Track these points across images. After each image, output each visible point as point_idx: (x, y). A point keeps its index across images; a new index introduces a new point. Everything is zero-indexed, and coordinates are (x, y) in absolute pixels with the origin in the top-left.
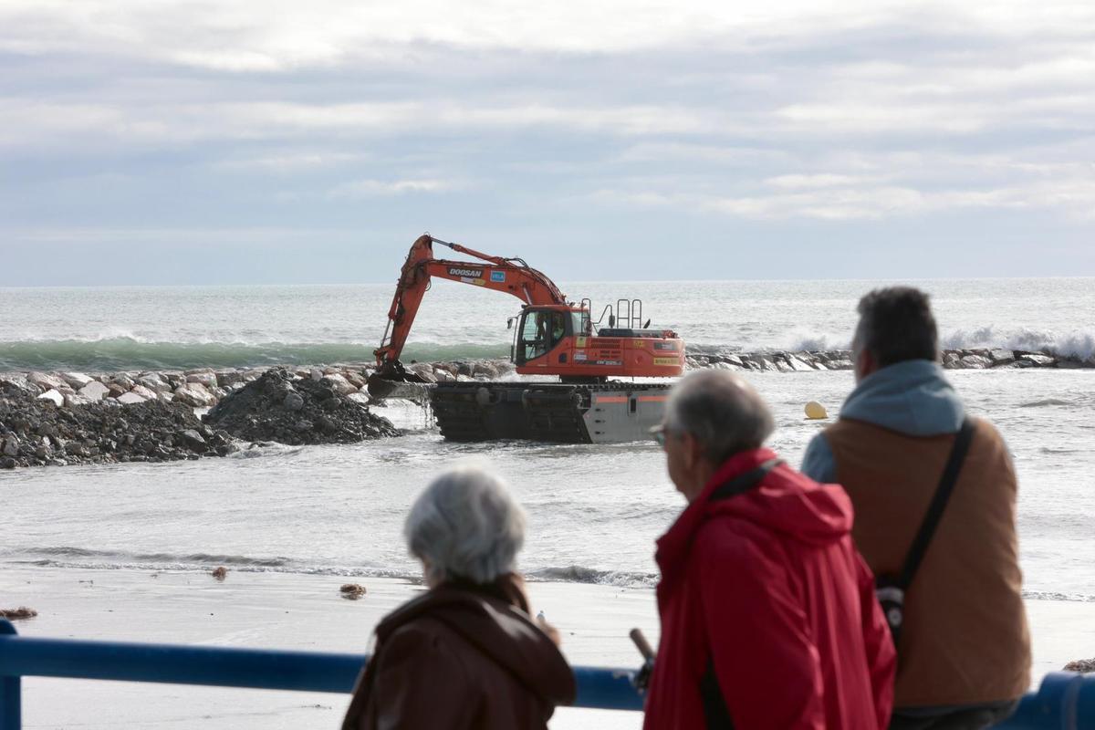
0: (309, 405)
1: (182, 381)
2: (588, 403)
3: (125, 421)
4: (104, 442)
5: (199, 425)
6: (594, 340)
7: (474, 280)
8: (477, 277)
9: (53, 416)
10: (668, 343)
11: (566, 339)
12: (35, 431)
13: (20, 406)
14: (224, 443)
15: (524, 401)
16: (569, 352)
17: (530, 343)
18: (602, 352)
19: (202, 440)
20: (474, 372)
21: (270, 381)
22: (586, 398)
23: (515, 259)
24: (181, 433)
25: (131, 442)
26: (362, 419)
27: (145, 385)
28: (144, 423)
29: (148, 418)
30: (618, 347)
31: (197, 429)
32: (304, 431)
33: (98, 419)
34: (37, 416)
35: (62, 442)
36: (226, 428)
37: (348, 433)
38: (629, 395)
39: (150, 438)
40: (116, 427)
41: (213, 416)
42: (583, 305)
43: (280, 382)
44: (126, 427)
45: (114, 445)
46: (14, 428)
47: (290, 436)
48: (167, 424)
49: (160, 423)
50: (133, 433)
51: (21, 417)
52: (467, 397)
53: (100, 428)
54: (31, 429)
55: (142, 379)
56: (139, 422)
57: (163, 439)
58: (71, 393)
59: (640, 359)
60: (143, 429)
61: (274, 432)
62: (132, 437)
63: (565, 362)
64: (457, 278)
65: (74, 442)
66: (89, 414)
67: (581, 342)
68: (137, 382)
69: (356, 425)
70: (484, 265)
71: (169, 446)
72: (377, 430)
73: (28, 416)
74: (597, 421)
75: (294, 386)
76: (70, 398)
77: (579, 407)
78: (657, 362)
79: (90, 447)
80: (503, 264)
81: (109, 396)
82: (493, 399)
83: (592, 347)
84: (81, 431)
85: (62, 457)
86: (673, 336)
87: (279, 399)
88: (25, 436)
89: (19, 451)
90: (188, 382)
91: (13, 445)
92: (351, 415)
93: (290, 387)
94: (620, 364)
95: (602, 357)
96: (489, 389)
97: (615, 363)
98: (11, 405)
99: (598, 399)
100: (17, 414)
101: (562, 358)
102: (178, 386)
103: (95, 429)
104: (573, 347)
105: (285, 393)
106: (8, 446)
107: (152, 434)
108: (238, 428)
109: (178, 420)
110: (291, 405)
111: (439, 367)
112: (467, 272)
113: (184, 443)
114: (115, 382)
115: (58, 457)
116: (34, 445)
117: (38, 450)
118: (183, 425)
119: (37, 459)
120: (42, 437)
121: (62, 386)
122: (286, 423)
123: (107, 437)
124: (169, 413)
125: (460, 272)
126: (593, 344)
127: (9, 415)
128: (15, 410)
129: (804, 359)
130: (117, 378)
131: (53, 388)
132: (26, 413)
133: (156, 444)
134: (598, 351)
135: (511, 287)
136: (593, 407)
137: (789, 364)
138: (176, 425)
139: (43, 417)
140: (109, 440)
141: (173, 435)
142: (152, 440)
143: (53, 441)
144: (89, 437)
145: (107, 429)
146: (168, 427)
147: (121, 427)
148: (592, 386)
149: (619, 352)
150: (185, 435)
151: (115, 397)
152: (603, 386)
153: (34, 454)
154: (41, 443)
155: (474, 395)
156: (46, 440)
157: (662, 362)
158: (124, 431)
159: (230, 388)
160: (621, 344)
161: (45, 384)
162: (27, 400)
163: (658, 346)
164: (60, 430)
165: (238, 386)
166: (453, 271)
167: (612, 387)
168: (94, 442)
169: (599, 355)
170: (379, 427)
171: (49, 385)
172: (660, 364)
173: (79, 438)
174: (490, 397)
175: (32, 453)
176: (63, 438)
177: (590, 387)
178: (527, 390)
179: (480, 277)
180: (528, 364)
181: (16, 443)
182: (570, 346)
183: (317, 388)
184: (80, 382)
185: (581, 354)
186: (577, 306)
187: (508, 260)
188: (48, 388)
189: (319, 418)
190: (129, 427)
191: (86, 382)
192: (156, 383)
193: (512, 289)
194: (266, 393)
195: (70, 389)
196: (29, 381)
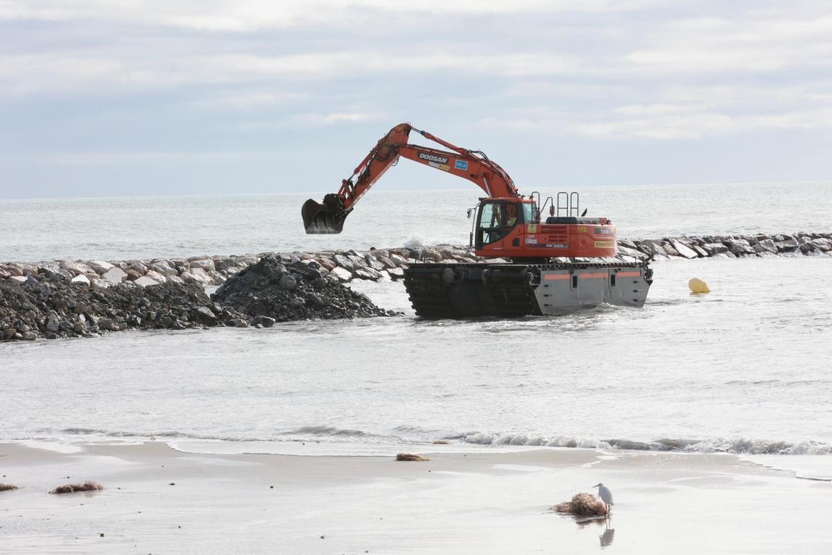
0: (301, 285)
1: (186, 267)
2: (538, 280)
3: (147, 300)
4: (130, 318)
5: (209, 303)
6: (543, 227)
7: (440, 166)
8: (443, 163)
9: (87, 296)
10: (605, 229)
11: (519, 226)
12: (72, 309)
13: (59, 289)
14: (231, 317)
15: (484, 279)
16: (521, 238)
17: (487, 230)
18: (550, 237)
19: (213, 315)
20: (422, 257)
21: (267, 264)
22: (537, 276)
23: (477, 152)
24: (195, 310)
25: (154, 318)
26: (346, 296)
27: (156, 270)
28: (163, 301)
29: (167, 297)
30: (565, 232)
31: (208, 306)
32: (298, 307)
33: (125, 299)
34: (74, 297)
35: (96, 319)
36: (232, 305)
37: (335, 308)
38: (571, 273)
39: (170, 315)
40: (140, 306)
41: (220, 295)
42: (531, 197)
43: (276, 265)
44: (149, 305)
45: (139, 320)
46: (55, 307)
47: (286, 311)
48: (183, 302)
49: (177, 302)
50: (155, 311)
51: (60, 298)
52: (435, 276)
53: (127, 307)
54: (69, 308)
55: (154, 265)
56: (160, 301)
57: (180, 315)
58: (96, 277)
59: (584, 242)
60: (163, 307)
61: (273, 308)
62: (154, 314)
63: (518, 245)
64: (426, 162)
65: (106, 319)
66: (117, 295)
67: (532, 229)
68: (150, 268)
69: (340, 301)
70: (450, 153)
71: (185, 321)
72: (358, 305)
73: (66, 297)
74: (546, 296)
75: (288, 269)
76: (96, 281)
77: (530, 283)
78: (597, 244)
79: (119, 323)
80: (466, 155)
81: (127, 280)
82: (457, 277)
83: (542, 232)
84: (111, 309)
85: (96, 332)
86: (608, 222)
87: (276, 281)
88: (64, 314)
89: (60, 327)
90: (191, 267)
91: (54, 321)
92: (337, 292)
93: (284, 270)
94: (566, 246)
95: (550, 241)
96: (453, 270)
97: (562, 246)
98: (51, 288)
99: (547, 276)
100: (57, 296)
101: (516, 242)
102: (183, 270)
103: (123, 307)
104: (525, 234)
105: (281, 275)
106: (50, 323)
107: (170, 311)
108: (242, 305)
109: (192, 298)
110: (286, 285)
111: (394, 253)
112: (435, 158)
113: (198, 318)
114: (132, 268)
115: (92, 332)
116: (72, 321)
117: (76, 326)
118: (196, 303)
119: (75, 332)
120: (79, 315)
121: (88, 272)
122: (282, 300)
123: (133, 314)
124: (184, 293)
125: (429, 157)
126: (543, 230)
127: (51, 296)
128: (56, 292)
129: (685, 243)
130: (133, 265)
131: (82, 273)
132: (64, 294)
133: (174, 319)
134: (547, 236)
135: (472, 176)
136: (542, 283)
137: (674, 247)
138: (190, 303)
139: (79, 298)
140: (135, 316)
141: (189, 311)
142: (171, 316)
143: (88, 318)
144: (119, 314)
145: (133, 307)
146: (184, 305)
147: (145, 305)
148: (541, 265)
149: (566, 237)
150: (198, 312)
151: (132, 281)
152: (550, 265)
153: (73, 330)
154: (78, 320)
155: (441, 274)
156: (82, 317)
157: (601, 245)
158: (147, 308)
159: (226, 272)
160: (568, 229)
161: (75, 271)
162: (64, 284)
163: (598, 231)
164: (93, 308)
165: (233, 270)
166: (423, 156)
167: (557, 266)
168: (122, 318)
169: (548, 239)
170: (359, 302)
171: (78, 271)
172: (599, 247)
173: (109, 315)
174: (455, 276)
175: (71, 329)
176: (96, 315)
177: (539, 267)
178: (486, 270)
179: (446, 163)
180: (485, 248)
181: (57, 320)
182: (522, 231)
183: (307, 270)
184: (103, 268)
185: (533, 238)
186: (526, 199)
187: (472, 152)
188: (78, 273)
189: (310, 295)
190: (151, 305)
191: (108, 268)
192: (165, 269)
193: (473, 177)
194: (265, 275)
195: (95, 274)
196: (61, 268)
